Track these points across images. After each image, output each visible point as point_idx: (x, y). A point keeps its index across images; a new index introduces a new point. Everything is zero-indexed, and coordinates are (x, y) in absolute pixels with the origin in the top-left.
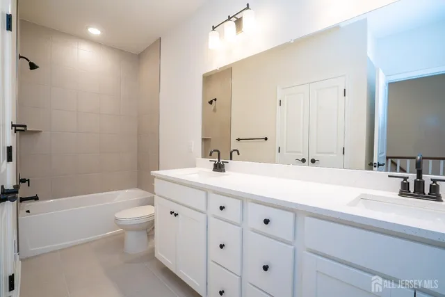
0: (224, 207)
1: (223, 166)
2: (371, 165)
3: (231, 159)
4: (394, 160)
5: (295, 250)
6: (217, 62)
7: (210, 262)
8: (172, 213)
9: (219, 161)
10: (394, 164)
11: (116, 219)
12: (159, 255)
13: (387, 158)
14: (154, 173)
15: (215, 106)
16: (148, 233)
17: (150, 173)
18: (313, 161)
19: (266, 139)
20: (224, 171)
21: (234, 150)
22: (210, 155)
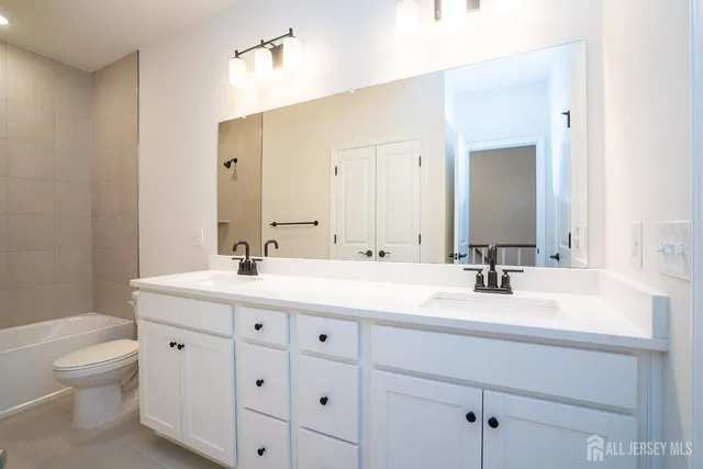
0: (261, 326)
1: (254, 266)
2: (451, 257)
3: (266, 255)
4: (479, 249)
5: (360, 370)
6: (243, 106)
7: (242, 411)
8: (172, 345)
9: (247, 258)
10: (479, 253)
11: (56, 370)
12: (149, 418)
13: (471, 246)
14: (134, 282)
15: (235, 171)
16: (122, 387)
17: (129, 283)
18: (382, 254)
19: (316, 223)
20: (257, 274)
21: (270, 242)
22: (234, 249)
